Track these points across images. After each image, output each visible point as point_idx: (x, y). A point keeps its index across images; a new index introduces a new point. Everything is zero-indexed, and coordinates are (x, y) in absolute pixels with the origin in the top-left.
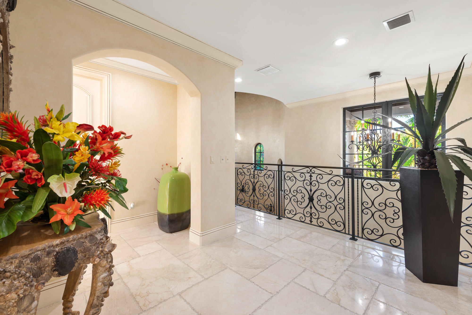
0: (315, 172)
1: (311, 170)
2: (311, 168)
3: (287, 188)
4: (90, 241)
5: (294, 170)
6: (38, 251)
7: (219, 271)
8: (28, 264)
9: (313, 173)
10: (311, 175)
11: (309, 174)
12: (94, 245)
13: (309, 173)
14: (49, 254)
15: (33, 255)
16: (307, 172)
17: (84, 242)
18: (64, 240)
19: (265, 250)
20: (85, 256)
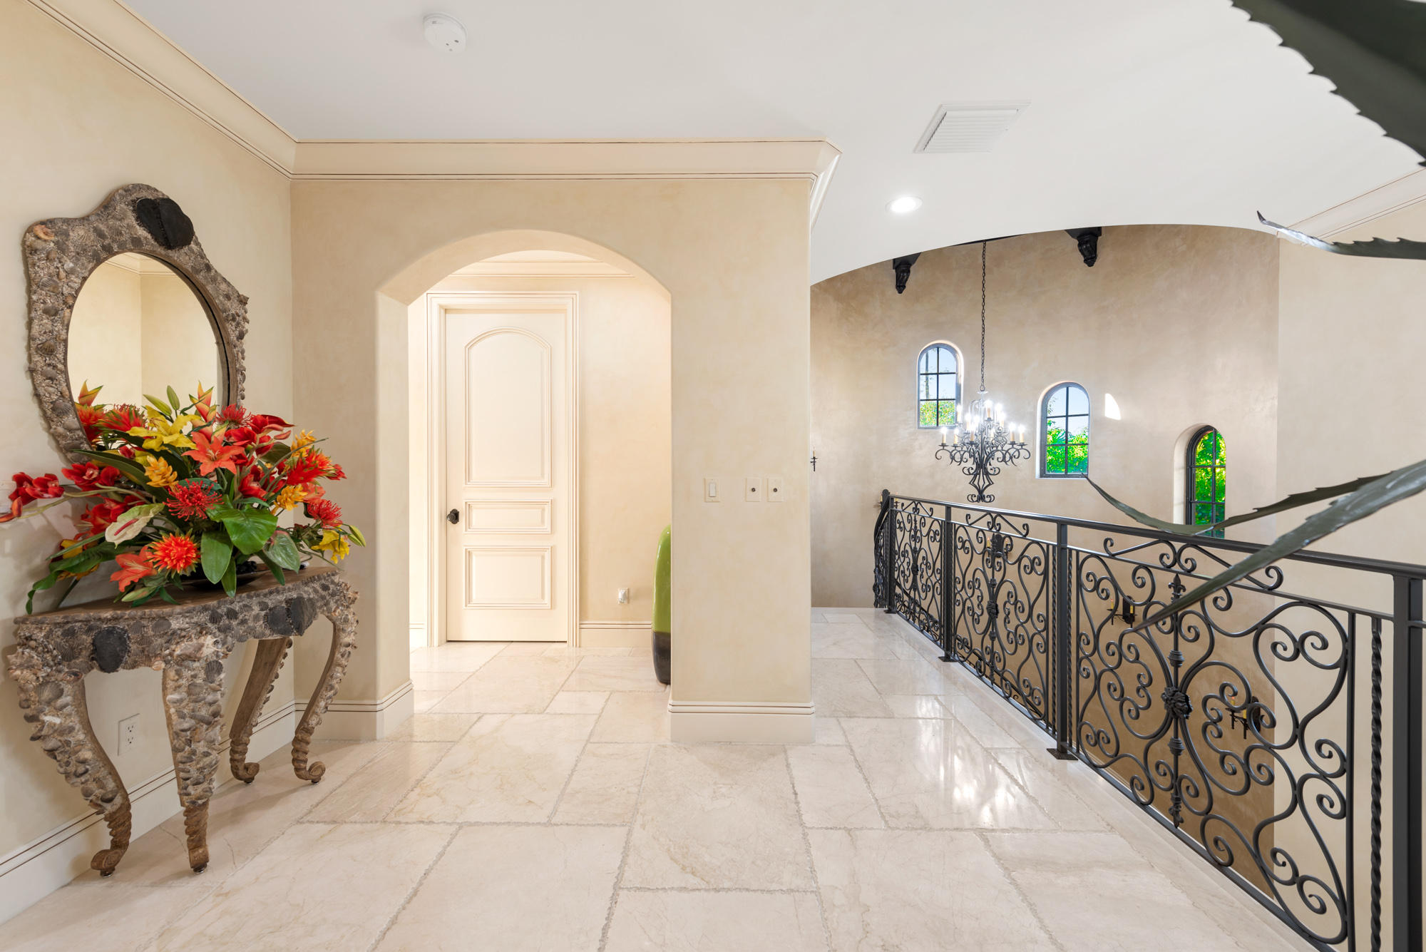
0: (1194, 567)
1: (1177, 559)
2: (1178, 545)
3: (1085, 628)
4: (155, 627)
5: (1113, 550)
6: (77, 621)
7: (602, 822)
8: (58, 637)
9: (1189, 572)
10: (1177, 580)
11: (1170, 577)
12: (161, 636)
13: (1168, 568)
14: (90, 629)
15: (67, 627)
16: (1163, 563)
17: (144, 627)
18: (116, 614)
19: (805, 835)
20: (143, 651)
